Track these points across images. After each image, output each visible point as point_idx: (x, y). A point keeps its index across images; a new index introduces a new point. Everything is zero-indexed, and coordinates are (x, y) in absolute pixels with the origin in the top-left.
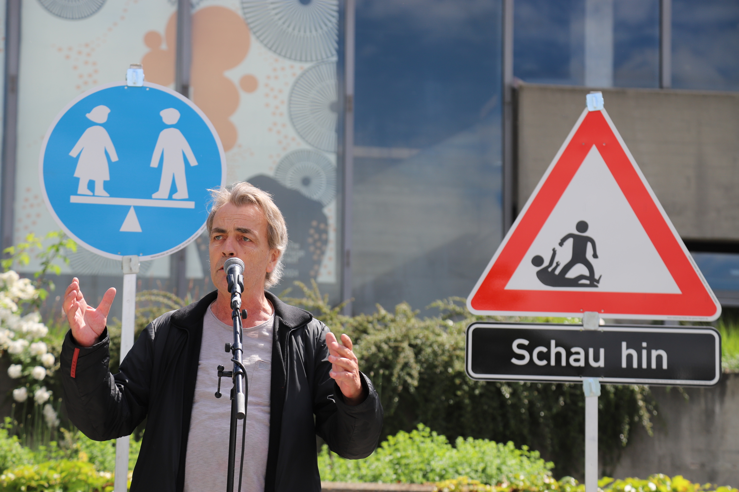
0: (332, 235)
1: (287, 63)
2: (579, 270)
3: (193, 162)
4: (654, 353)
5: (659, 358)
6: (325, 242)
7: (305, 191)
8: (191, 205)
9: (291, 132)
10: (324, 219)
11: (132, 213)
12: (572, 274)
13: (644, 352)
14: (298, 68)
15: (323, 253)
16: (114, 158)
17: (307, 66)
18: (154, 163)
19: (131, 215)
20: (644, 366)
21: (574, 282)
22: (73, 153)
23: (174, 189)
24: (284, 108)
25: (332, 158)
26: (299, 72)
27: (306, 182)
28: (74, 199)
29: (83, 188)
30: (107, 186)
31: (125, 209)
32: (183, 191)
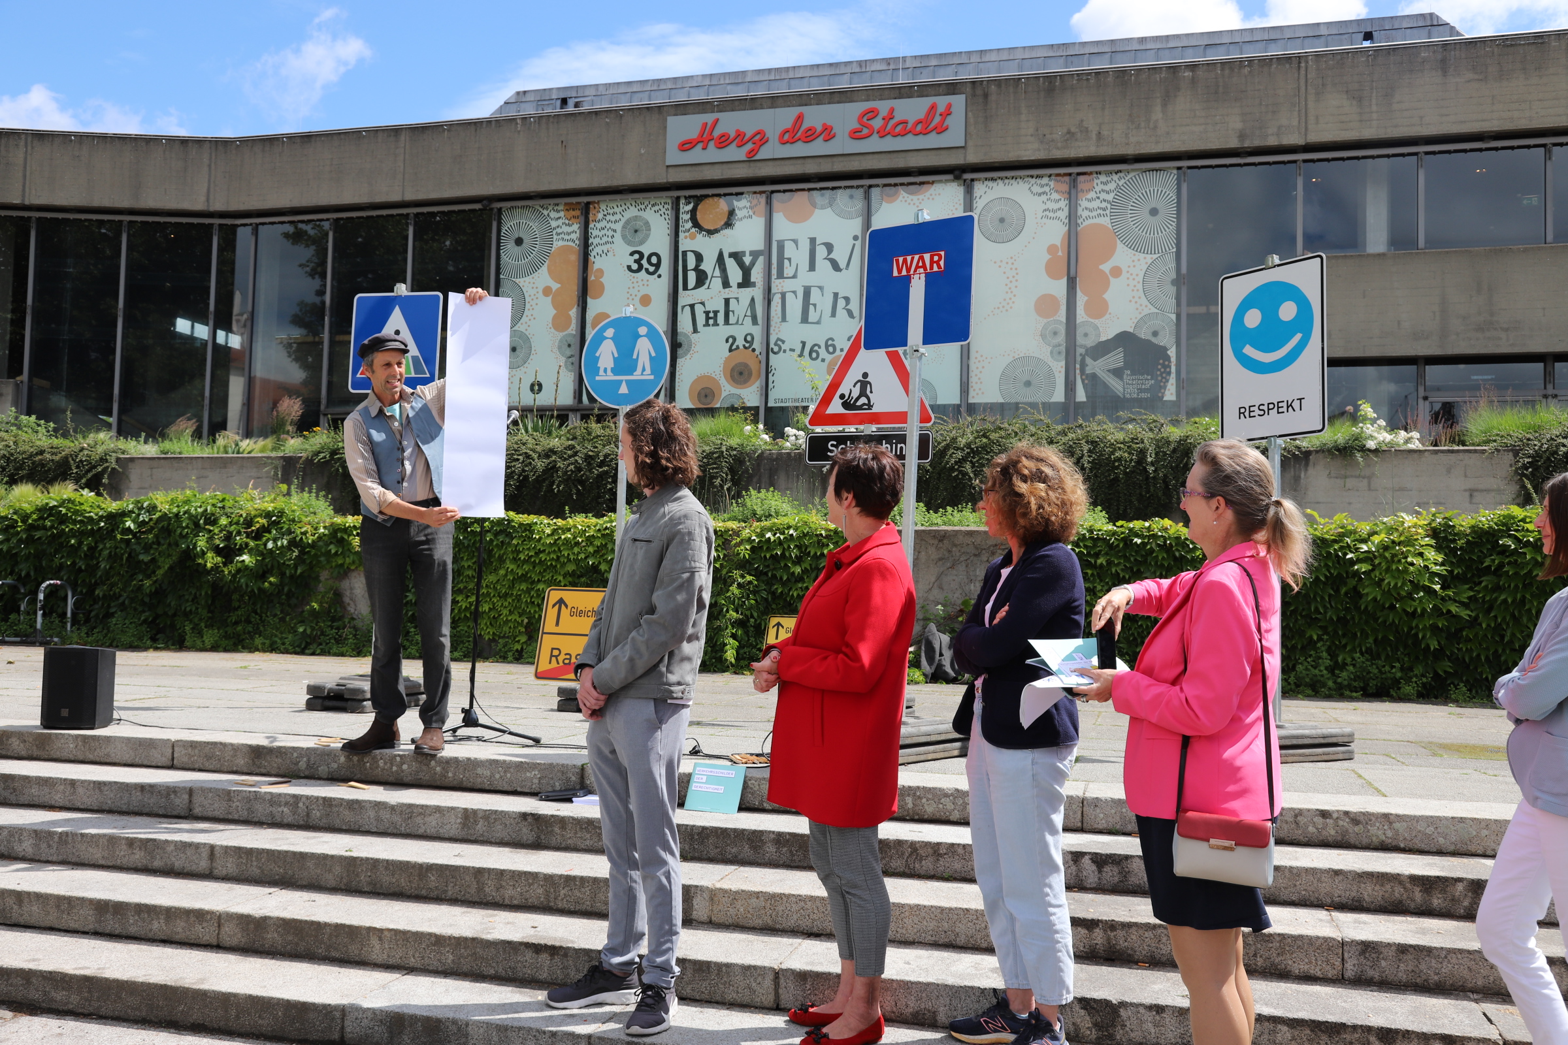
0: (1173, 369)
1: (1142, 256)
2: (863, 400)
3: (653, 354)
4: (899, 446)
6: (1169, 373)
7: (1154, 340)
8: (652, 377)
9: (1144, 301)
10: (1168, 358)
11: (624, 383)
12: (859, 403)
14: (1150, 258)
15: (1167, 381)
16: (616, 355)
17: (1155, 256)
18: (635, 357)
19: (624, 384)
21: (860, 408)
22: (597, 355)
23: (644, 370)
24: (1140, 286)
25: (1174, 317)
26: (1150, 261)
27: (1155, 334)
28: (598, 378)
29: (601, 372)
30: (613, 370)
31: (621, 381)
32: (648, 371)
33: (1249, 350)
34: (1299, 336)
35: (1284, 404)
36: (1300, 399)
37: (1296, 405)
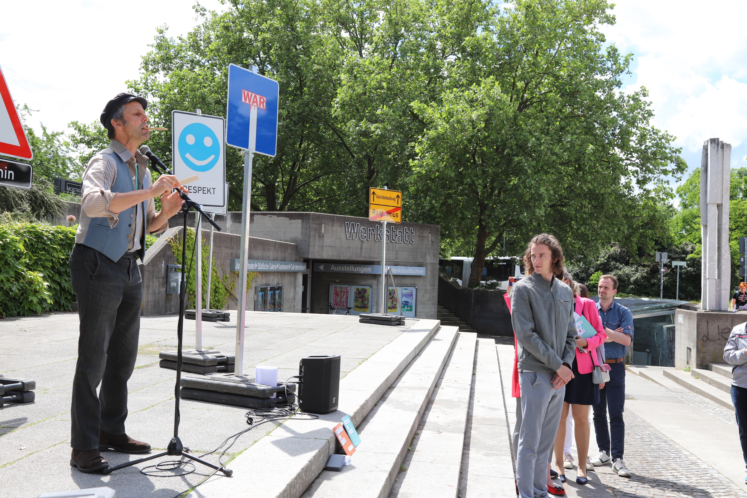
4: (9, 172)
5: (11, 174)
13: (6, 171)
20: (5, 177)
33: (188, 156)
34: (213, 157)
35: (206, 189)
36: (214, 189)
37: (212, 190)
